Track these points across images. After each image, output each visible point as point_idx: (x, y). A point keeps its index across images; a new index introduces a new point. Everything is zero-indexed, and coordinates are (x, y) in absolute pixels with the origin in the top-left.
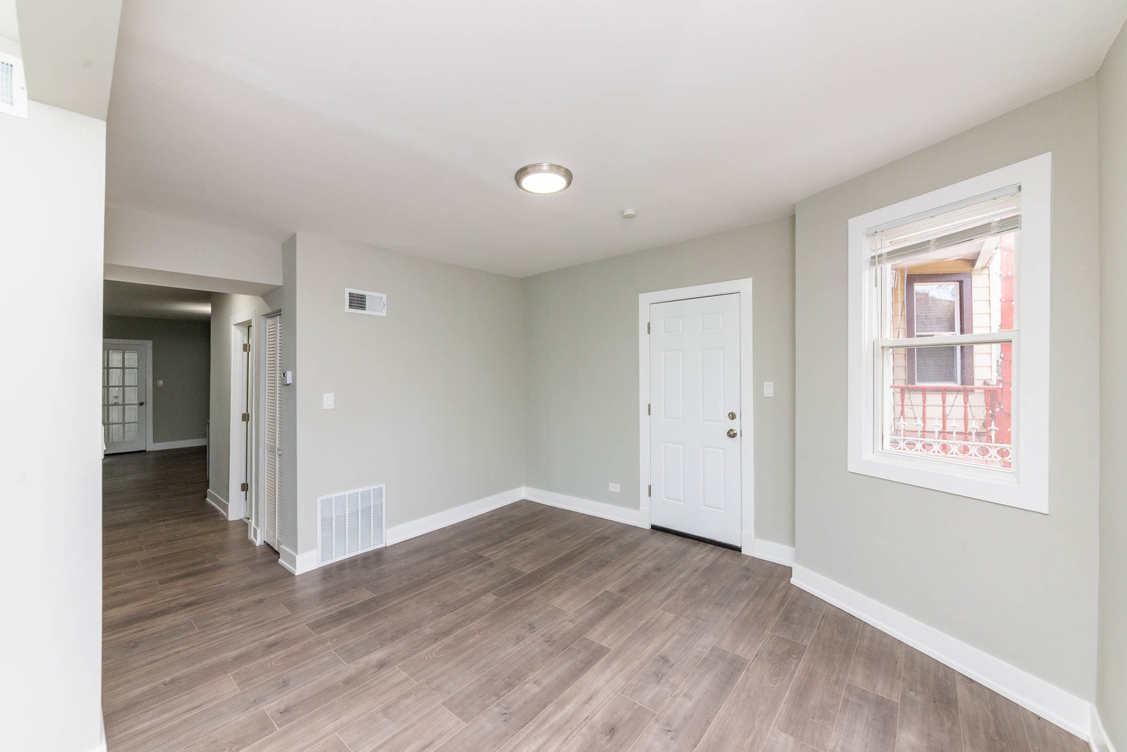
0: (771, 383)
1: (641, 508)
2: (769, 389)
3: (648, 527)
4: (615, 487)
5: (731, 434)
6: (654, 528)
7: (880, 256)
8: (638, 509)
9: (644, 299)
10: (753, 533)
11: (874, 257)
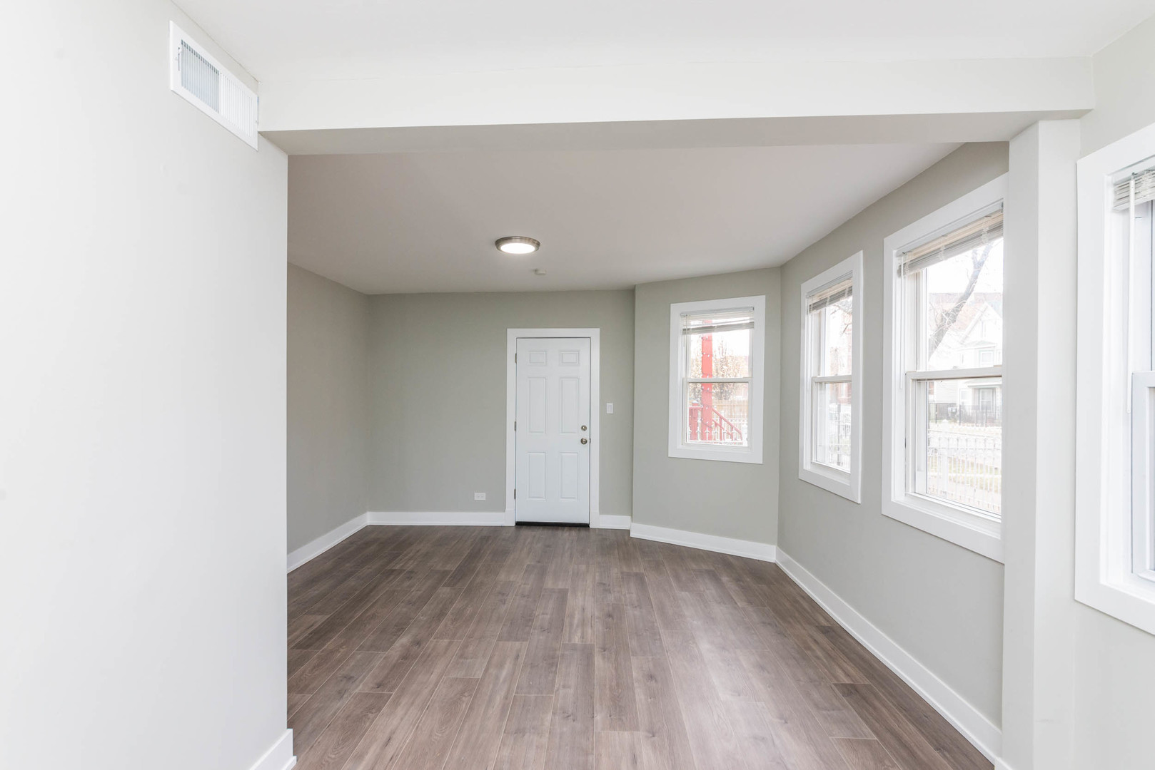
0: (612, 404)
1: (507, 509)
2: (610, 408)
3: (514, 525)
4: (480, 496)
5: (583, 442)
6: (518, 524)
7: (688, 329)
8: (505, 511)
9: (512, 333)
10: (598, 511)
11: (684, 330)
